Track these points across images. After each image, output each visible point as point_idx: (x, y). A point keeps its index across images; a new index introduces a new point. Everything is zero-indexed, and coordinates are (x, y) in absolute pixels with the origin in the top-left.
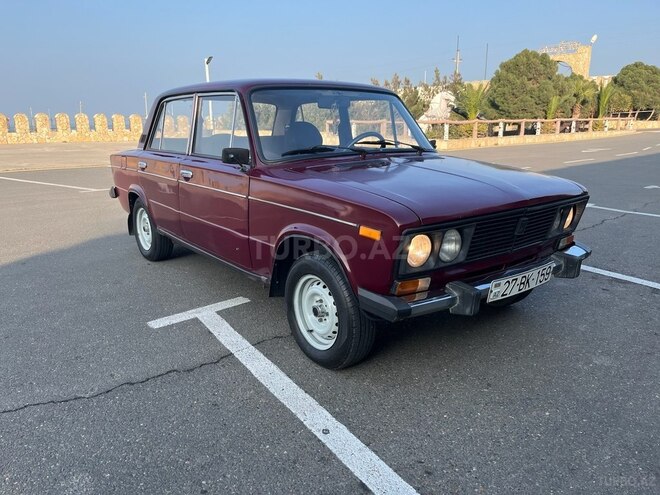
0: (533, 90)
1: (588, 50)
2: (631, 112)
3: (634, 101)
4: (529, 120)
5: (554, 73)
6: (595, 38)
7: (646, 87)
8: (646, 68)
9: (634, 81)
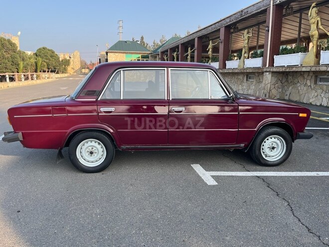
0: (8, 58)
1: (17, 38)
2: (47, 70)
3: (48, 65)
4: (9, 74)
5: (16, 49)
6: (19, 33)
7: (51, 59)
8: (49, 50)
9: (45, 56)
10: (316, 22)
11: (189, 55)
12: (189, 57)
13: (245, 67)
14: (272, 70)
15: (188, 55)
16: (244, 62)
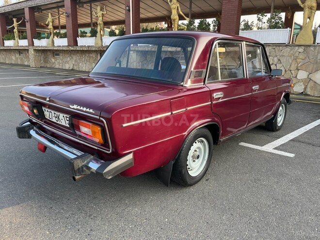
10: (176, 8)
11: (16, 28)
12: (16, 30)
13: (104, 45)
14: (137, 49)
15: (13, 28)
16: (102, 40)
